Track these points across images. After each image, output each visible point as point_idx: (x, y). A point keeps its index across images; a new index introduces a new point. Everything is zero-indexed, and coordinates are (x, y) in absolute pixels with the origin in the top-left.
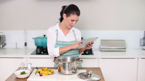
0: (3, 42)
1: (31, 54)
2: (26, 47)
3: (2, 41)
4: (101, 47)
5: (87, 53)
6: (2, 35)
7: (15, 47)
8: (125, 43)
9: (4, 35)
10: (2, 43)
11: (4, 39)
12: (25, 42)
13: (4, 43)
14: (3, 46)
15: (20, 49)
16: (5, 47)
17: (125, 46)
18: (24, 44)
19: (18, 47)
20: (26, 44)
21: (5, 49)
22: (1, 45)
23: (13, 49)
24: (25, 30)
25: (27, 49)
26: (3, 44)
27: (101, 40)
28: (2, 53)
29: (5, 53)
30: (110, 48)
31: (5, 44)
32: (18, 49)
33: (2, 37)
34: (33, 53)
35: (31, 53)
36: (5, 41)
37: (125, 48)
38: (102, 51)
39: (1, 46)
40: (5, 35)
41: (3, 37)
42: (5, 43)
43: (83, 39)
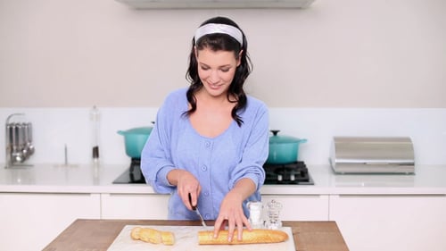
0: (25, 145)
1: (114, 183)
2: (96, 160)
3: (21, 142)
4: (337, 161)
5: (293, 178)
6: (21, 123)
7: (63, 161)
8: (411, 148)
9: (27, 122)
10: (20, 148)
11: (26, 135)
12: (95, 145)
13: (28, 149)
14: (24, 158)
15: (76, 166)
16: (32, 160)
17: (413, 158)
18: (90, 152)
19: (70, 161)
20: (96, 152)
21: (31, 166)
22: (18, 154)
23: (56, 166)
24: (95, 107)
25: (98, 165)
26: (25, 151)
27: (336, 139)
28: (19, 180)
29: (30, 181)
30: (365, 163)
31: (30, 152)
32: (72, 166)
34: (119, 178)
35: (114, 179)
36: (30, 141)
37: (413, 164)
38: (339, 174)
39: (18, 159)
40: (29, 124)
41: (23, 129)
42: (31, 147)
43: (278, 134)
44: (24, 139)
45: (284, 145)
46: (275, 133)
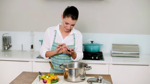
0: (9, 44)
1: (37, 58)
2: (32, 49)
3: (7, 43)
4: (113, 52)
5: (97, 58)
6: (8, 36)
7: (21, 49)
8: (138, 48)
10: (7, 45)
11: (9, 40)
12: (32, 44)
13: (10, 45)
14: (8, 48)
15: (26, 51)
16: (11, 49)
17: (139, 52)
18: (30, 47)
19: (24, 49)
20: (32, 47)
21: (11, 51)
22: (6, 47)
23: (19, 51)
24: (32, 32)
25: (33, 51)
26: (8, 46)
27: (113, 45)
28: (6, 56)
29: (10, 56)
30: (122, 53)
31: (10, 46)
32: (24, 51)
33: (7, 38)
34: (38, 56)
36: (10, 43)
37: (139, 54)
38: (114, 56)
39: (6, 48)
40: (10, 37)
42: (11, 44)
43: (93, 42)
44: (8, 42)
45: (95, 46)
46: (92, 42)
